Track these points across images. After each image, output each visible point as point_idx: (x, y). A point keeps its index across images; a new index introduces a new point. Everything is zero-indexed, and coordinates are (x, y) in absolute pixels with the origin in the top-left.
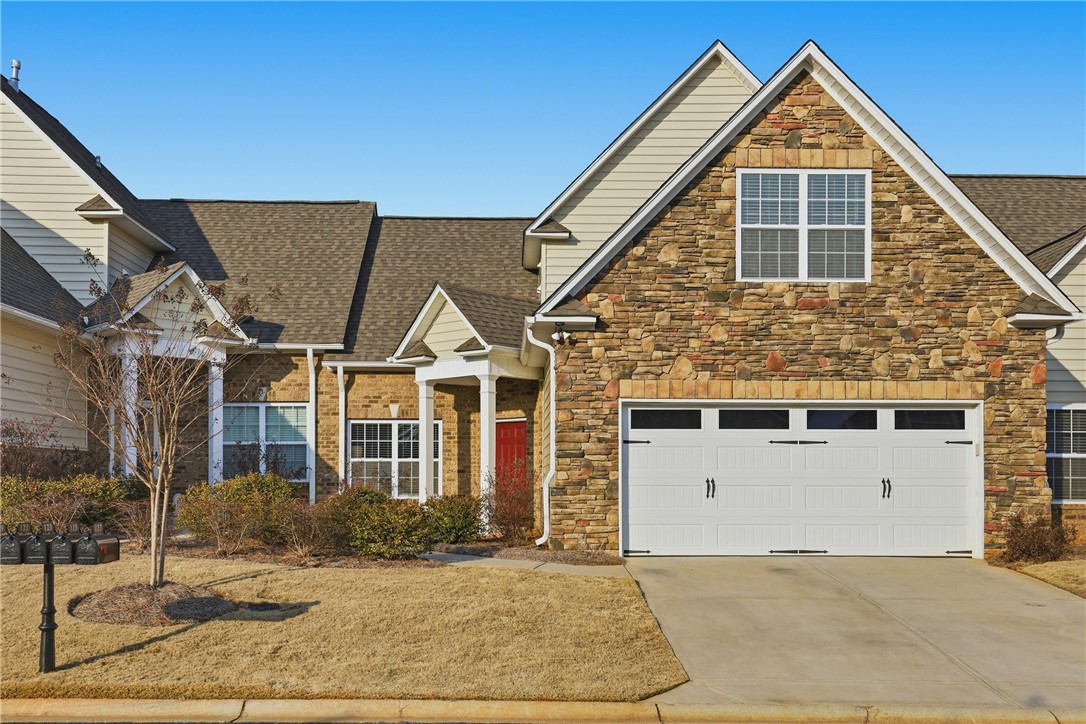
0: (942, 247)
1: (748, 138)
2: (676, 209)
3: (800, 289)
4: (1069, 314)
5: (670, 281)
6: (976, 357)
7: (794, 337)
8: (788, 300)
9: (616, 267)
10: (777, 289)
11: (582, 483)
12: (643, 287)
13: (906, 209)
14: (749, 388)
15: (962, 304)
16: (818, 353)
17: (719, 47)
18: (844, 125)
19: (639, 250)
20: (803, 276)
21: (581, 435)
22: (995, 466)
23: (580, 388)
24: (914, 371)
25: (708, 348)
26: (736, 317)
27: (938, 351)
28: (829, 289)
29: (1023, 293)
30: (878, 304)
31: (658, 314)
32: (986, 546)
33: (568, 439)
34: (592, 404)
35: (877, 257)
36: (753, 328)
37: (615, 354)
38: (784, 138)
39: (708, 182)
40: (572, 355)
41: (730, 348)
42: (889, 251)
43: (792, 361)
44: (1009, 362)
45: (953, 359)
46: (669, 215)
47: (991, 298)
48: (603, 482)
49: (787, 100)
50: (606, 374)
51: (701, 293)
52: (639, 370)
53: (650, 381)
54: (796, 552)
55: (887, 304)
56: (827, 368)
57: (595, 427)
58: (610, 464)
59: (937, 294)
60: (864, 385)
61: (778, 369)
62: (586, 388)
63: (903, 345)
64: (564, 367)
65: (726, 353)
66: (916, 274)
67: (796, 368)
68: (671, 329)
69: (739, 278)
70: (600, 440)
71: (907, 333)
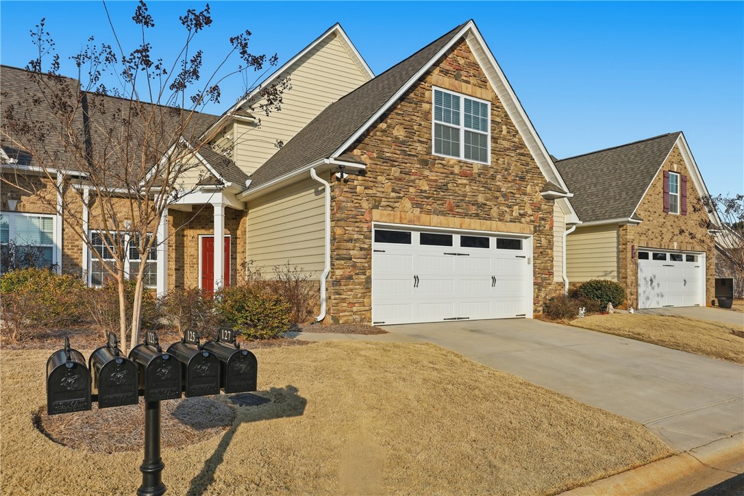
0: (518, 151)
1: (438, 68)
2: (403, 103)
3: (462, 164)
4: (566, 193)
5: (400, 148)
6: (530, 212)
7: (459, 192)
8: (456, 170)
9: (371, 134)
10: (451, 163)
11: (350, 278)
12: (386, 150)
13: (504, 127)
14: (439, 220)
15: (525, 183)
16: (469, 202)
17: (338, 27)
18: (480, 74)
19: (383, 126)
20: (462, 158)
21: (350, 245)
22: (537, 270)
23: (350, 213)
24: (508, 217)
25: (419, 194)
26: (432, 176)
27: (517, 207)
28: (474, 166)
29: (546, 181)
30: (493, 178)
31: (393, 169)
32: (534, 311)
33: (342, 247)
34: (357, 224)
35: (493, 151)
36: (440, 184)
37: (370, 191)
38: (454, 74)
39: (419, 90)
40: (346, 190)
41: (430, 195)
42: (498, 149)
43: (458, 206)
44: (541, 216)
45: (522, 212)
46: (399, 107)
47: (535, 182)
48: (363, 277)
49: (456, 52)
50: (365, 205)
51: (416, 158)
52: (383, 204)
53: (388, 211)
54: (455, 319)
55: (497, 178)
56: (473, 212)
57: (358, 239)
58: (366, 265)
59: (517, 176)
60: (488, 222)
61: (451, 212)
62: (354, 213)
63: (503, 202)
64: (340, 198)
65: (428, 198)
66: (508, 164)
67: (460, 210)
68: (400, 180)
69: (433, 153)
70: (361, 249)
71: (504, 196)
